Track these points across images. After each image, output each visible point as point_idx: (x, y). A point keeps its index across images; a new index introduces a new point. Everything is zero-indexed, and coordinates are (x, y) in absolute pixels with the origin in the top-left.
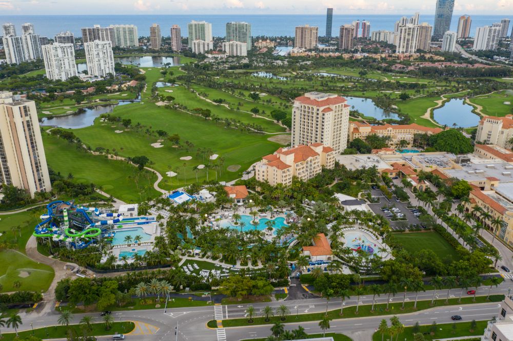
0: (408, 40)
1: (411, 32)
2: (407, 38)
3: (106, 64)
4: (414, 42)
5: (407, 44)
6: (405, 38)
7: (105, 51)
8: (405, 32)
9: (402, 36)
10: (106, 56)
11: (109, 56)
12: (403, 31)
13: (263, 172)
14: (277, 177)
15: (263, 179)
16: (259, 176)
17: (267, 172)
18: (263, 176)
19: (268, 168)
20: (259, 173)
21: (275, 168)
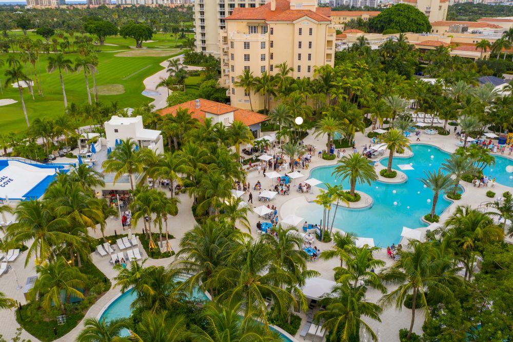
13: (263, 45)
14: (310, 51)
15: (263, 68)
16: (247, 64)
17: (272, 45)
18: (263, 59)
19: (272, 33)
20: (247, 52)
21: (305, 23)
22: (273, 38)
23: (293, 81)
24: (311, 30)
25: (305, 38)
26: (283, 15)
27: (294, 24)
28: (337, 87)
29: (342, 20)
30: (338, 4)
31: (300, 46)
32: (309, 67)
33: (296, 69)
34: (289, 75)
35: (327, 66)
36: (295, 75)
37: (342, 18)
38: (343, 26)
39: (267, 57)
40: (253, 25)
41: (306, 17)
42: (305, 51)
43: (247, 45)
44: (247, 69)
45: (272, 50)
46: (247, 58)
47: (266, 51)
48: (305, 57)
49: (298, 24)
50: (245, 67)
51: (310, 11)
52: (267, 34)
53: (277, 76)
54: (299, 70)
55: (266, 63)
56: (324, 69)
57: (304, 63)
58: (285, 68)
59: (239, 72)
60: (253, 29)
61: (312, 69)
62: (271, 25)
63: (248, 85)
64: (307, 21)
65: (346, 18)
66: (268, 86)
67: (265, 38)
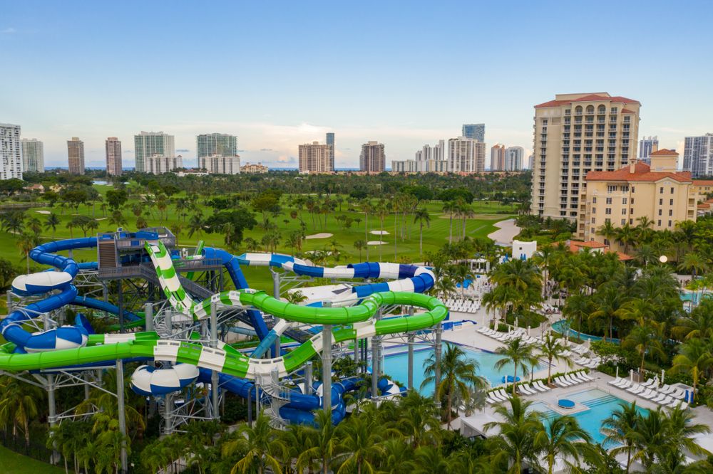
0: (463, 158)
1: (466, 148)
2: (460, 154)
3: (7, 164)
4: (471, 160)
5: (463, 163)
6: (458, 155)
7: (7, 140)
8: (458, 148)
9: (455, 153)
10: (9, 149)
11: (14, 149)
12: (455, 145)
13: (625, 201)
14: (671, 207)
15: (623, 221)
16: (608, 216)
17: (632, 201)
18: (624, 212)
19: (633, 191)
20: (609, 206)
21: (667, 184)
22: (633, 195)
23: (654, 232)
24: (672, 189)
25: (667, 196)
26: (643, 176)
27: (655, 184)
28: (701, 238)
29: (703, 190)
30: (697, 175)
31: (661, 203)
32: (670, 222)
33: (657, 222)
34: (650, 227)
35: (689, 222)
36: (656, 228)
37: (703, 188)
38: (705, 197)
39: (628, 212)
40: (613, 185)
41: (667, 178)
42: (666, 207)
43: (609, 201)
44: (608, 222)
45: (632, 206)
46: (608, 211)
47: (627, 206)
48: (665, 213)
49: (659, 184)
50: (606, 219)
51: (671, 173)
52: (629, 192)
53: (637, 228)
54: (660, 224)
55: (626, 217)
56: (685, 224)
57: (665, 218)
58: (645, 222)
59: (600, 222)
60: (612, 188)
61: (673, 224)
62: (632, 184)
63: (609, 234)
64: (668, 182)
65: (709, 189)
66: (629, 235)
67: (627, 195)
